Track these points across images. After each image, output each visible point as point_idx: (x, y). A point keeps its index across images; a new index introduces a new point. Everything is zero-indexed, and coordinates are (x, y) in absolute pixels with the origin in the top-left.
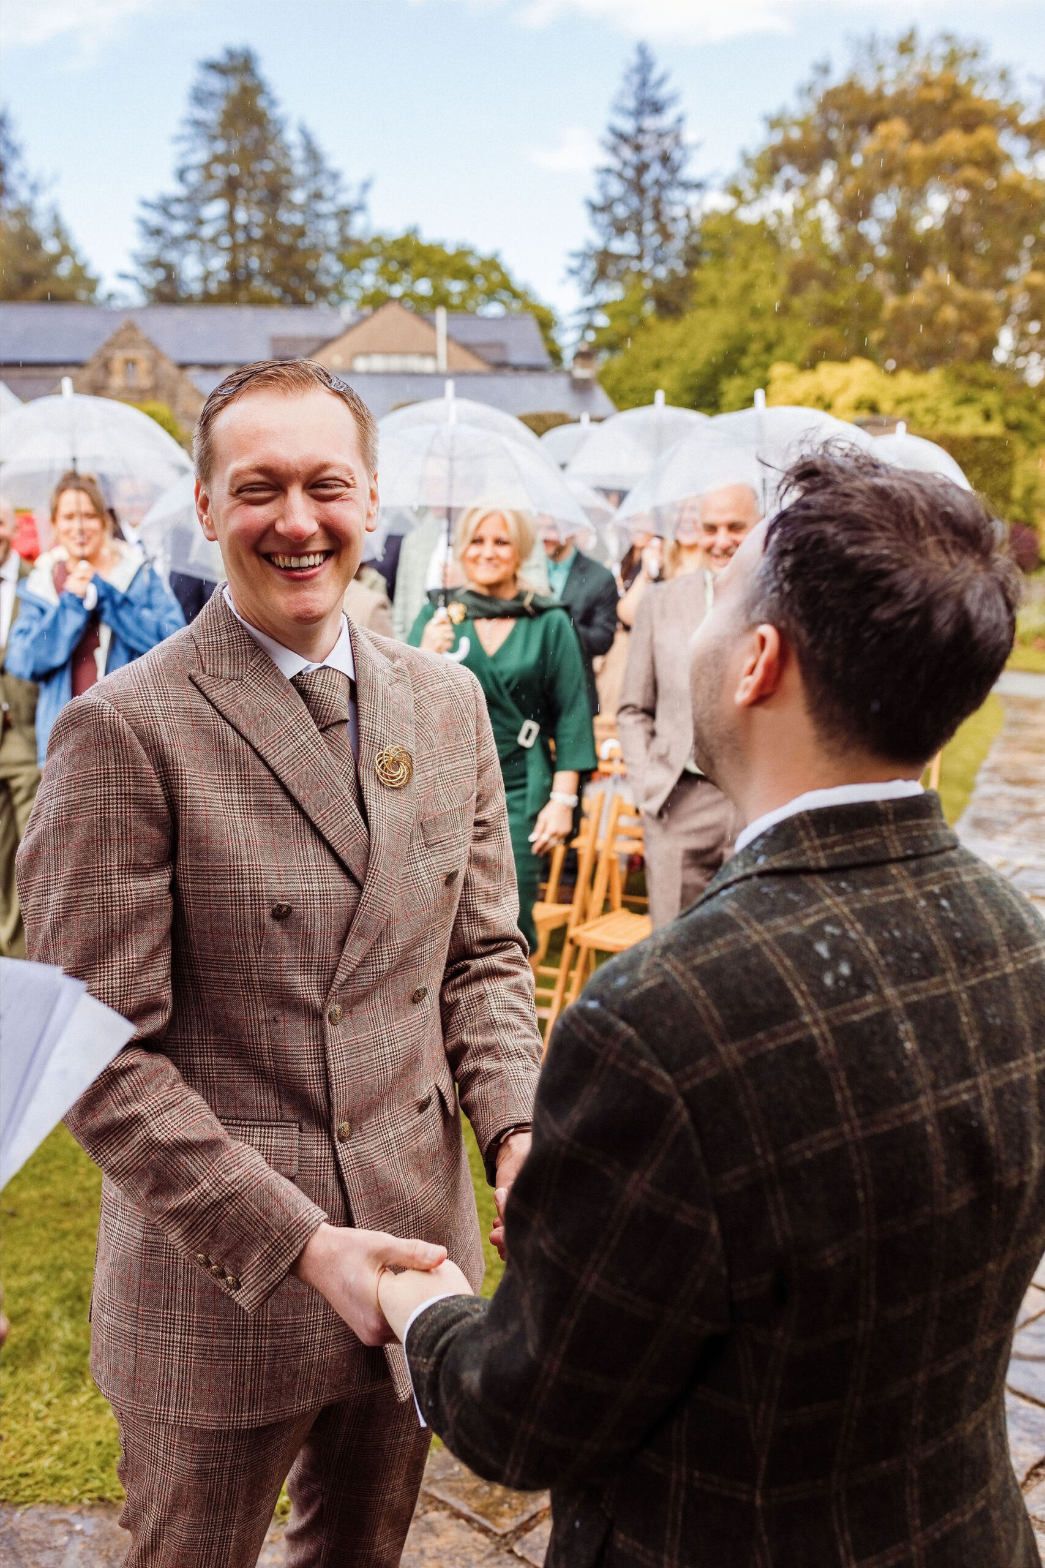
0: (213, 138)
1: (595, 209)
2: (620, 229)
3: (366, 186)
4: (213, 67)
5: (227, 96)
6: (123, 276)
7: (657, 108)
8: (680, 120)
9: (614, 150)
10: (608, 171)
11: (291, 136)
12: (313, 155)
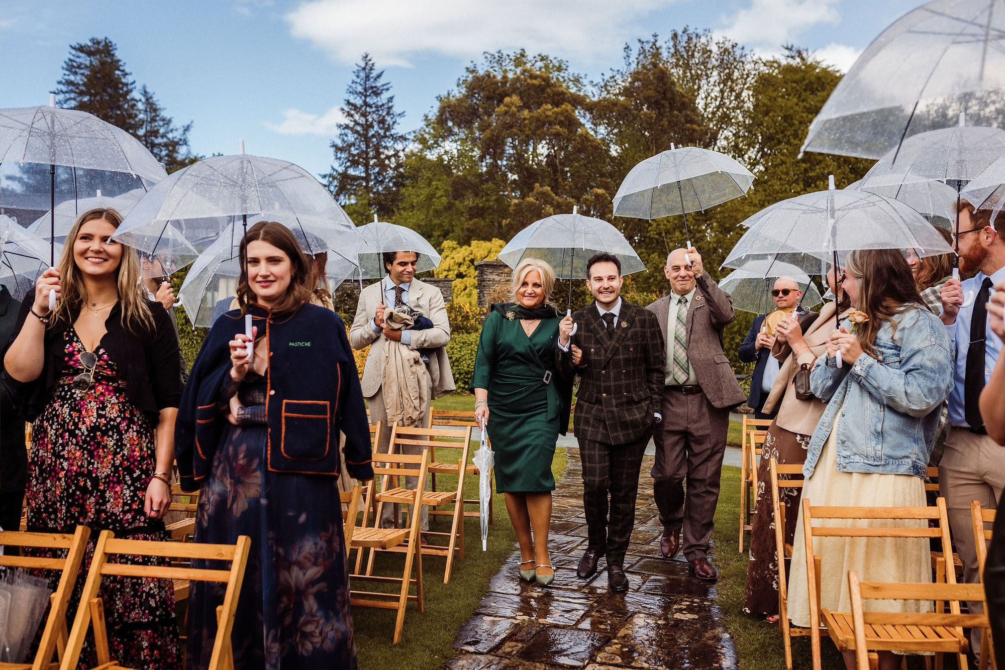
0: (81, 93)
1: (338, 149)
2: (355, 163)
3: (187, 129)
4: (81, 49)
5: (91, 67)
6: (10, 178)
7: (377, 93)
8: (391, 99)
9: (349, 115)
10: (347, 127)
11: (136, 94)
12: (152, 107)
